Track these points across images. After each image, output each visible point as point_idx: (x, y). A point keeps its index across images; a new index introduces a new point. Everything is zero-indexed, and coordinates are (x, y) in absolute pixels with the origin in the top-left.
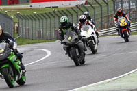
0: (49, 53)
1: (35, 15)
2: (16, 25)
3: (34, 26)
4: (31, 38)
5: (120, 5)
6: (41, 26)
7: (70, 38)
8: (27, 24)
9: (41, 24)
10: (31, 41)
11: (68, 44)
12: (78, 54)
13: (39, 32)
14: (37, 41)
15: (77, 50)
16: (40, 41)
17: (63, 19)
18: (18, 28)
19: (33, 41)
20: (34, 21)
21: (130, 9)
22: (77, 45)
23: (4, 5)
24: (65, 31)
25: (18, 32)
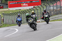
0: (17, 30)
1: (11, 13)
2: (2, 18)
3: (10, 18)
4: (9, 24)
5: (49, 8)
6: (14, 18)
8: (7, 17)
9: (14, 17)
11: (31, 23)
13: (13, 21)
14: (12, 25)
18: (3, 19)
19: (10, 25)
21: (54, 10)
24: (28, 19)
25: (3, 21)
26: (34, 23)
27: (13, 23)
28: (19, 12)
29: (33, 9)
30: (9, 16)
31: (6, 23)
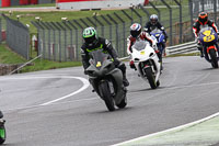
0: (86, 83)
1: (64, 22)
2: (34, 38)
4: (58, 58)
5: (200, 6)
6: (74, 39)
7: (99, 64)
9: (74, 36)
10: (58, 64)
12: (112, 91)
13: (71, 49)
14: (67, 63)
15: (111, 84)
16: (73, 63)
17: (89, 31)
18: (36, 42)
19: (61, 64)
20: (62, 33)
21: (216, 14)
22: (110, 75)
23: (15, 5)
25: (37, 50)
26: (111, 78)
27: (71, 57)
28: (95, 17)
29: (142, 9)
30: (57, 31)
31: (47, 57)
